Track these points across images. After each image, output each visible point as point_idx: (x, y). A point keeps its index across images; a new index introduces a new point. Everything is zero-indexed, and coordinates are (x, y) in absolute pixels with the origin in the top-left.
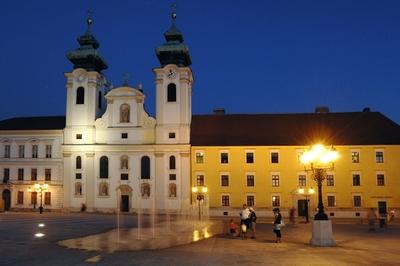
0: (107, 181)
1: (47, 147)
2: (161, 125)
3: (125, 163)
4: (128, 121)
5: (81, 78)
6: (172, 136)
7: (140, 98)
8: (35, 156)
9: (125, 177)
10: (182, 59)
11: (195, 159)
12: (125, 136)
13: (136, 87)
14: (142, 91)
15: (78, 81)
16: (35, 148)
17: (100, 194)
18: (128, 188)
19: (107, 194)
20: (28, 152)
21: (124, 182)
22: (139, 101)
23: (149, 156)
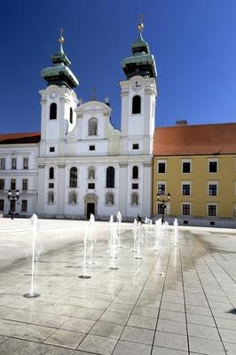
0: (76, 189)
2: (127, 137)
4: (95, 134)
5: (54, 95)
6: (136, 147)
7: (106, 111)
8: (14, 168)
9: (91, 186)
10: (145, 70)
11: (157, 168)
12: (92, 148)
13: (104, 102)
14: (108, 104)
15: (51, 97)
16: (14, 161)
17: (70, 202)
18: (94, 197)
19: (76, 202)
21: (91, 191)
22: (105, 114)
23: (114, 166)
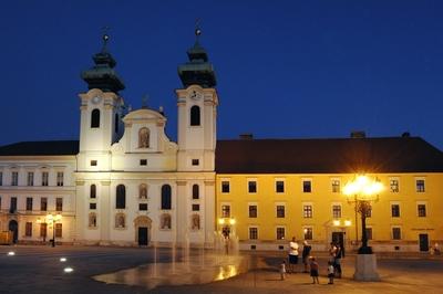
0: (124, 211)
1: (59, 174)
2: (184, 151)
3: (143, 192)
4: (148, 147)
5: (96, 99)
6: (196, 162)
7: (161, 121)
8: (45, 184)
9: (143, 207)
10: (206, 80)
11: (220, 188)
12: (144, 162)
13: (156, 110)
14: (162, 113)
15: (94, 102)
16: (45, 175)
17: (117, 226)
18: (147, 219)
19: (124, 226)
20: (38, 180)
21: (143, 213)
22: (159, 125)
23: (170, 184)
